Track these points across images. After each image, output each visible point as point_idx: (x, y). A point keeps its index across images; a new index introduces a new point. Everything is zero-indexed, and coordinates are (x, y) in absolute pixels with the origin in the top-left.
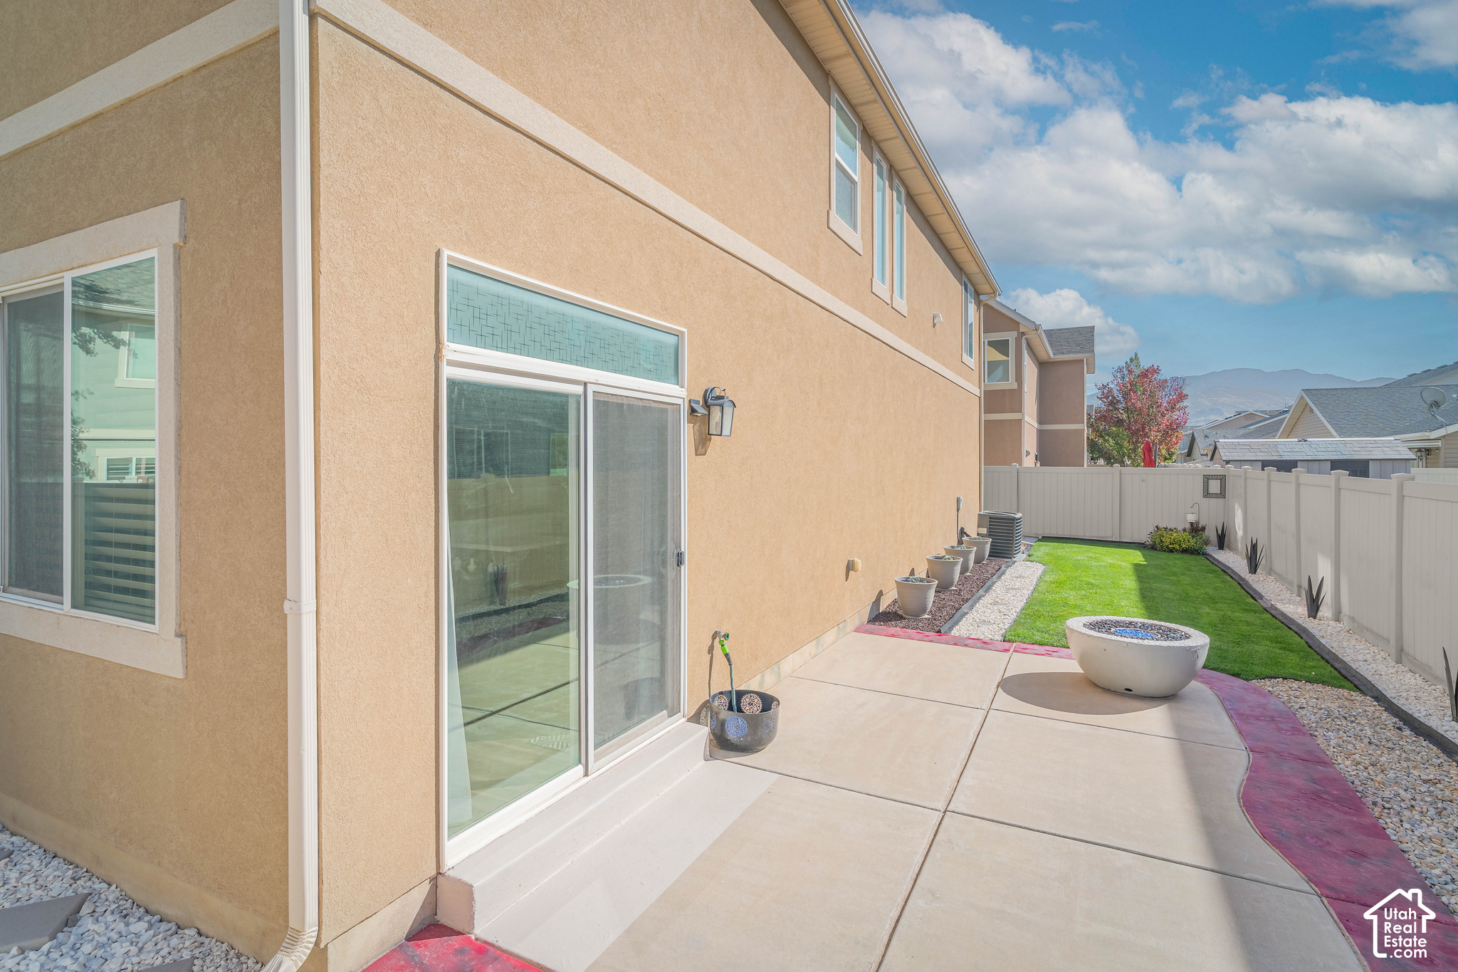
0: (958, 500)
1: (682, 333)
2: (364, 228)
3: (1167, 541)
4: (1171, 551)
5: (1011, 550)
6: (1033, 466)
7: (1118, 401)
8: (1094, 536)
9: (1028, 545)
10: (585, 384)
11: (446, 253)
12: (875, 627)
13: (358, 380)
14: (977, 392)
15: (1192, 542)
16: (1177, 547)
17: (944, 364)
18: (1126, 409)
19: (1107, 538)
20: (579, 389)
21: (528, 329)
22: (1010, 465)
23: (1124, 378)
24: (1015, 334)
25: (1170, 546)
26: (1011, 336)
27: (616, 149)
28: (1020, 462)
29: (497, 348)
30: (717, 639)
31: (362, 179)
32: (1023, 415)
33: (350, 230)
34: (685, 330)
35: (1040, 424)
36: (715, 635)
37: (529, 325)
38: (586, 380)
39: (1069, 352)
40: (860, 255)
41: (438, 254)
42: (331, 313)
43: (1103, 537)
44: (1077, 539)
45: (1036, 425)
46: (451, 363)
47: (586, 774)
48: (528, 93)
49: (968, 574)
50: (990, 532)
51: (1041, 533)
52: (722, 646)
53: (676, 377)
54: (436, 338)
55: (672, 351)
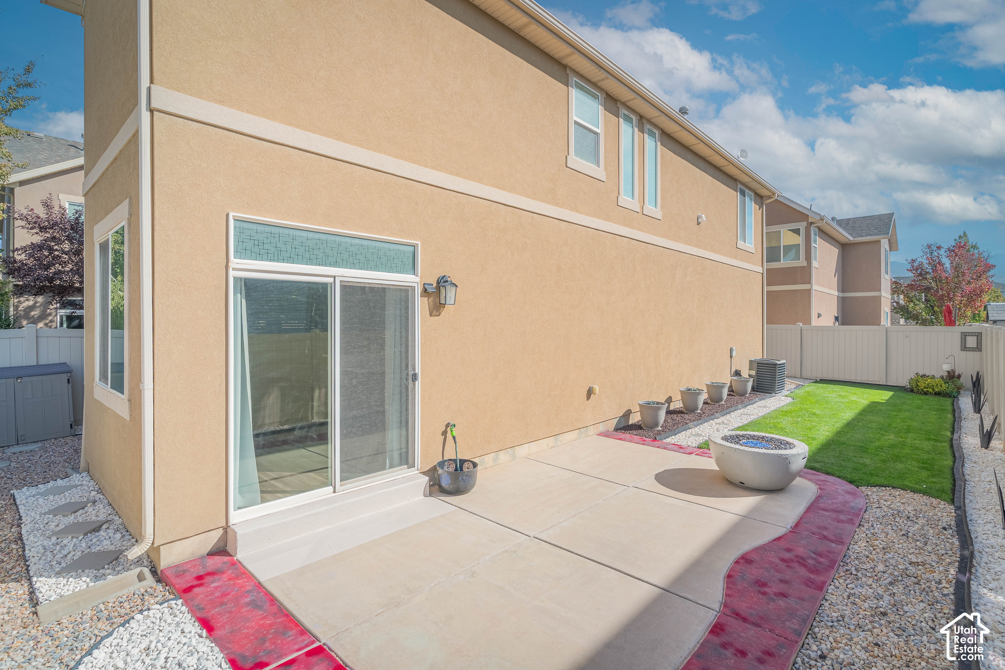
0: (731, 350)
1: (417, 244)
2: (181, 207)
3: (922, 385)
4: (926, 394)
5: (774, 388)
6: (832, 324)
7: (928, 273)
8: (864, 379)
9: (797, 384)
10: (335, 277)
11: (231, 215)
12: (620, 434)
13: (177, 280)
14: (760, 269)
15: (944, 386)
16: (931, 390)
17: (714, 251)
18: (935, 279)
19: (876, 381)
20: (331, 280)
21: (293, 249)
22: (795, 324)
23: (932, 253)
24: (805, 224)
25: (925, 390)
26: (802, 226)
27: (360, 144)
28: (808, 321)
29: (270, 260)
30: (449, 428)
31: (180, 183)
32: (812, 286)
33: (173, 208)
34: (419, 243)
35: (843, 291)
36: (447, 426)
37: (293, 246)
38: (335, 275)
39: (867, 235)
40: (604, 182)
41: (227, 215)
42: (161, 249)
43: (872, 381)
44: (849, 382)
45: (836, 293)
46: (234, 269)
47: (334, 492)
48: (291, 124)
49: (723, 403)
50: (757, 373)
51: (820, 376)
52: (452, 431)
53: (414, 269)
54: (226, 257)
55: (411, 256)
